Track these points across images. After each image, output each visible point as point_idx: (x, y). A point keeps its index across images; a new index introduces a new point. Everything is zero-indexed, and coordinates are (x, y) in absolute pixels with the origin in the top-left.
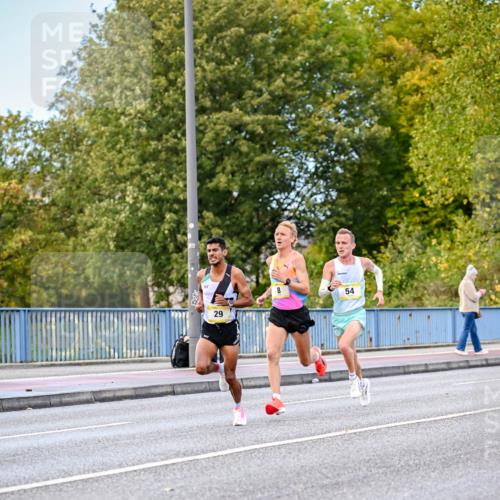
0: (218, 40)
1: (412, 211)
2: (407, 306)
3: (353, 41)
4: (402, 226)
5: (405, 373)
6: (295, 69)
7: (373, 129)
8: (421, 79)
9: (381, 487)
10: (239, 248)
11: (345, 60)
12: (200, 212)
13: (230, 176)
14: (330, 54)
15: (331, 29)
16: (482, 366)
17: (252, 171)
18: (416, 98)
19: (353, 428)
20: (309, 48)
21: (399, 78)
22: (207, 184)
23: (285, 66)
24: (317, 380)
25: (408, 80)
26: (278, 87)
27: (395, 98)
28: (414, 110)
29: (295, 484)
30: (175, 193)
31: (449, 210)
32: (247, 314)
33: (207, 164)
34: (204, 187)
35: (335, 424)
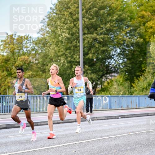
0: (89, 12)
3: (131, 12)
4: (147, 70)
5: (147, 116)
6: (113, 21)
7: (138, 40)
8: (152, 24)
9: (140, 151)
10: (96, 77)
11: (129, 18)
12: (84, 65)
13: (93, 55)
14: (124, 16)
15: (124, 8)
17: (100, 53)
18: (151, 30)
19: (131, 133)
20: (118, 14)
21: (146, 24)
22: (85, 57)
23: (110, 20)
24: (120, 118)
25: (149, 25)
26: (108, 27)
27: (145, 30)
28: (151, 34)
29: (113, 150)
30: (76, 60)
32: (99, 97)
33: (86, 51)
34: (85, 58)
35: (126, 131)
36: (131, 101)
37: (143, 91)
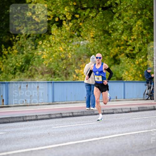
16: (70, 116)
31: (51, 23)
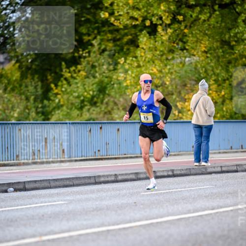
1: (104, 29)
2: (97, 119)
4: (95, 43)
5: (96, 183)
16: (169, 176)
31: (139, 28)
35: (29, 231)
36: (46, 139)
37: (81, 108)
